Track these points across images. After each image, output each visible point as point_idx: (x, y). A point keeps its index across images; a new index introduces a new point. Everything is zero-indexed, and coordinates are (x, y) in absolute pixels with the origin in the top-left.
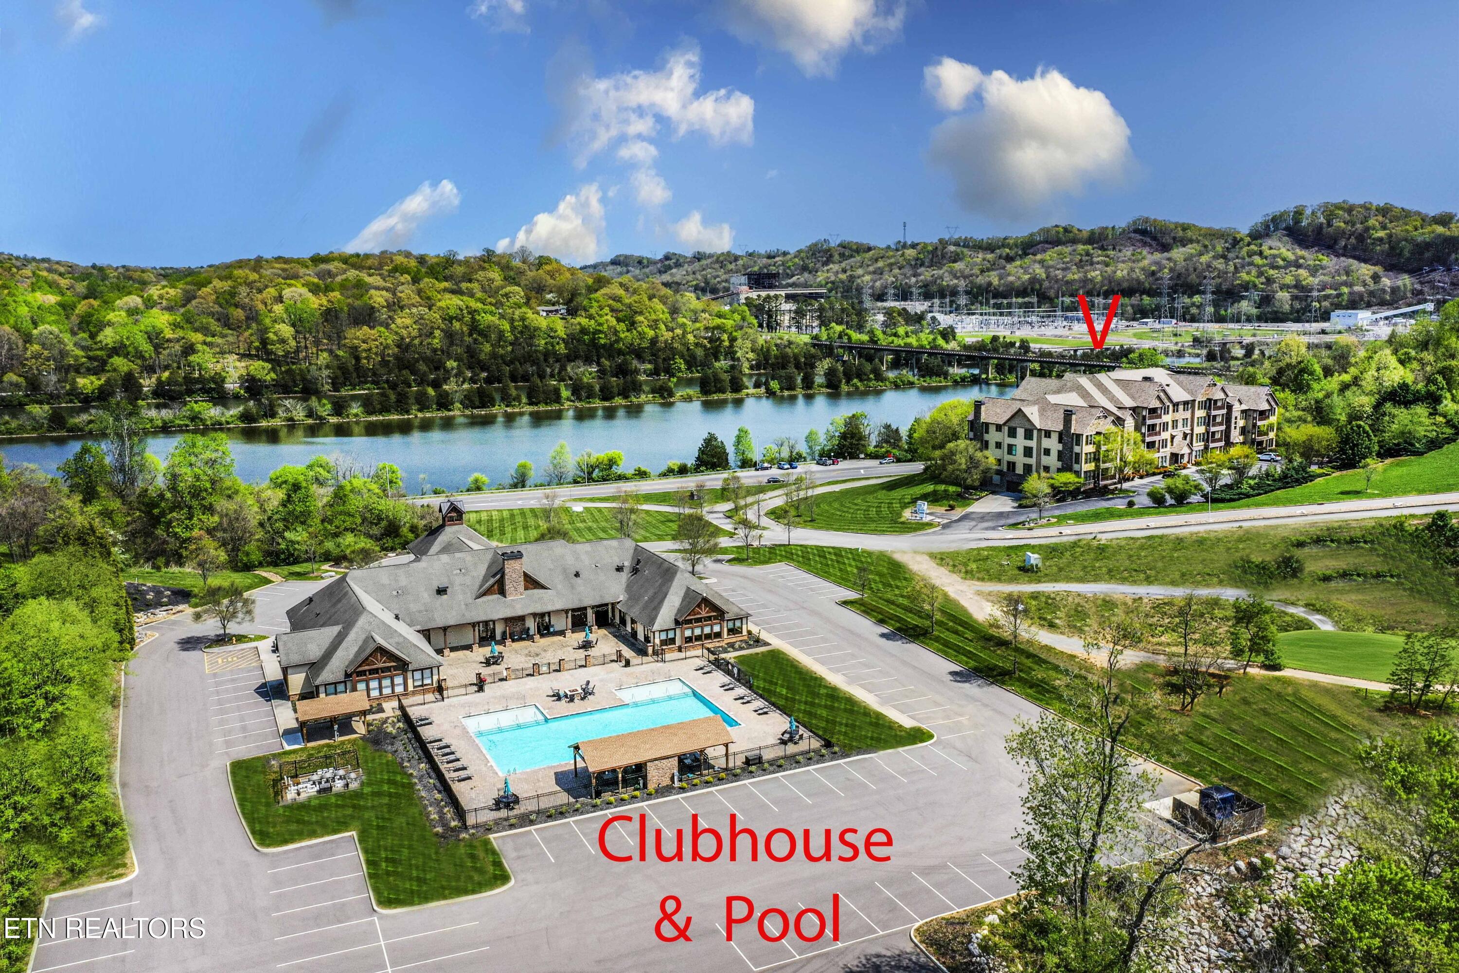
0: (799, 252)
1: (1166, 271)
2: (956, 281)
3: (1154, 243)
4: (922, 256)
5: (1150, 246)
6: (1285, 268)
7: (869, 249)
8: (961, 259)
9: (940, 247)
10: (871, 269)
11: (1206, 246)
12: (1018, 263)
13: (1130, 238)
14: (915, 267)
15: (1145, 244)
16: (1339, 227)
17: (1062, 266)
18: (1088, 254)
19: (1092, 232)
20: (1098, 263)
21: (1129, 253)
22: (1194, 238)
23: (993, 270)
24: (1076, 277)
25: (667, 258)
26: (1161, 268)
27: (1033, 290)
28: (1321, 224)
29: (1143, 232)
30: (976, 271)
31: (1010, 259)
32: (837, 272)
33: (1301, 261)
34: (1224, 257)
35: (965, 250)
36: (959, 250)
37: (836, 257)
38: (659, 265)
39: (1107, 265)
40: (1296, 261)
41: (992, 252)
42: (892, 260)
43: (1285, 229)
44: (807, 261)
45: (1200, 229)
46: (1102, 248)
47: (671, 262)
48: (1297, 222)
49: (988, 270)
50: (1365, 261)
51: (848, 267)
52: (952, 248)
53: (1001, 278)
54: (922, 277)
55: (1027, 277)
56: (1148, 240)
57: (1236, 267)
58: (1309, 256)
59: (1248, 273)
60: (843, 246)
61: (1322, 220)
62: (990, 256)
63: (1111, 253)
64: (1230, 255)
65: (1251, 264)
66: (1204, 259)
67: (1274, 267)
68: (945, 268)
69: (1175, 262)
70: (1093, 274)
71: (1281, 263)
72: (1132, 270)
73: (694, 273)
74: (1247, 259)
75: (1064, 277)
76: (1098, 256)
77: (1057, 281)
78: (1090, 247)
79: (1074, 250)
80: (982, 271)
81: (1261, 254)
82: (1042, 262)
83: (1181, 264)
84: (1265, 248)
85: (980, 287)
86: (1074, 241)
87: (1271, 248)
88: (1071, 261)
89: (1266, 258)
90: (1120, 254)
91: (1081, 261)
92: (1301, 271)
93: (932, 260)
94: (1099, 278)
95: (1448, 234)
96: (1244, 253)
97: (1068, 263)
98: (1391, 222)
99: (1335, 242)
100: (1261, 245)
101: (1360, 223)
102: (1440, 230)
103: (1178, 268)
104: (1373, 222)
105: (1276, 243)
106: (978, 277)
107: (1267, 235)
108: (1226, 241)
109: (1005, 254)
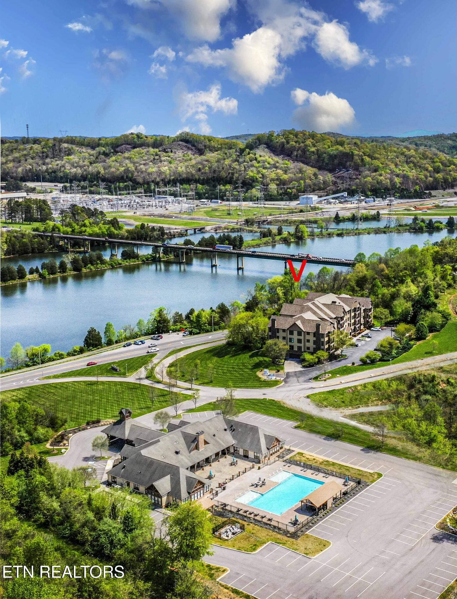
1: (207, 168)
2: (75, 170)
3: (194, 149)
4: (47, 150)
5: (192, 150)
6: (270, 168)
8: (74, 153)
9: (57, 144)
11: (226, 153)
12: (113, 158)
13: (179, 144)
14: (43, 158)
15: (189, 148)
16: (292, 144)
17: (143, 162)
18: (157, 155)
19: (156, 139)
21: (181, 154)
22: (217, 146)
23: (98, 162)
24: (154, 170)
26: (204, 166)
27: (127, 177)
28: (283, 142)
29: (187, 141)
30: (86, 163)
31: (106, 155)
33: (277, 164)
34: (237, 160)
35: (74, 147)
36: (70, 146)
39: (170, 163)
40: (274, 165)
41: (94, 149)
43: (266, 143)
45: (218, 140)
46: (165, 151)
48: (271, 139)
49: (94, 162)
50: (307, 164)
52: (66, 145)
53: (105, 169)
54: (50, 166)
55: (122, 169)
56: (191, 146)
57: (245, 167)
58: (281, 161)
59: (252, 171)
61: (283, 140)
62: (93, 152)
63: (171, 154)
64: (241, 160)
65: (252, 166)
66: (227, 162)
67: (265, 168)
68: (64, 159)
69: (211, 163)
70: (164, 169)
71: (268, 166)
72: (187, 166)
74: (250, 163)
75: (146, 170)
76: (165, 156)
77: (142, 172)
78: (157, 150)
79: (148, 152)
80: (91, 163)
82: (129, 158)
83: (215, 165)
84: (257, 156)
85: (92, 174)
86: (147, 145)
87: (260, 156)
88: (148, 159)
89: (259, 162)
90: (177, 155)
91: (154, 159)
92: (279, 171)
93: (53, 153)
94: (168, 171)
95: (344, 150)
96: (247, 158)
97: (145, 160)
98: (317, 143)
99: (292, 153)
100: (255, 155)
101: (303, 142)
102: (341, 148)
103: (213, 167)
104: (308, 142)
105: (262, 154)
106: (89, 167)
107: (257, 146)
108: (237, 151)
109: (102, 151)
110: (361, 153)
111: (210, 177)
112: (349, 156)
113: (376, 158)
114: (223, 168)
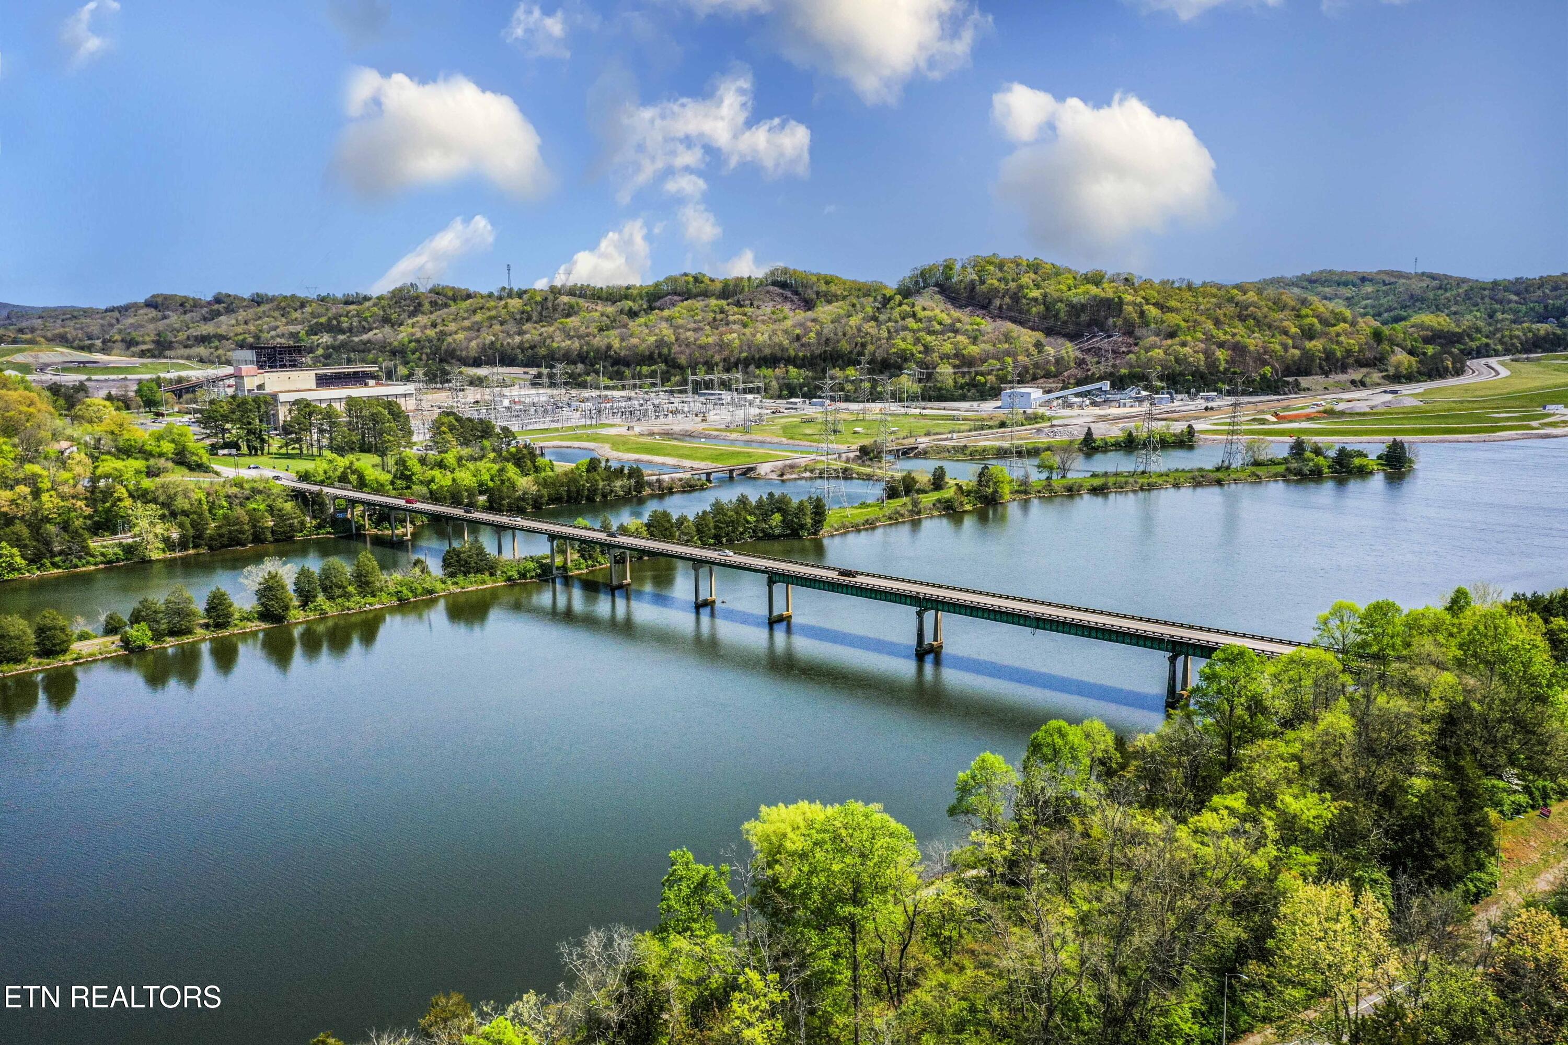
0: (380, 298)
1: (812, 335)
2: (569, 342)
3: (796, 299)
4: (528, 308)
5: (792, 301)
6: (942, 333)
7: (469, 296)
8: (576, 313)
9: (551, 297)
10: (467, 323)
11: (854, 305)
12: (642, 320)
13: (768, 292)
14: (520, 322)
15: (786, 299)
16: (992, 285)
17: (693, 325)
18: (722, 312)
19: (726, 284)
20: (735, 322)
21: (768, 310)
22: (839, 293)
23: (613, 328)
24: (710, 340)
25: (218, 300)
26: (807, 331)
27: (660, 355)
28: (973, 281)
29: (783, 285)
30: (593, 329)
31: (633, 314)
32: (425, 327)
33: (958, 325)
34: (875, 318)
35: (581, 302)
36: (573, 300)
37: (427, 306)
38: (205, 311)
39: (745, 326)
40: (952, 325)
41: (613, 304)
42: (493, 313)
43: (937, 285)
44: (389, 311)
45: (845, 283)
46: (738, 304)
47: (221, 307)
48: (948, 278)
49: (608, 328)
50: (1022, 323)
51: (439, 321)
52: (565, 299)
53: (622, 340)
54: (528, 336)
55: (652, 339)
56: (789, 294)
57: (889, 332)
58: (966, 318)
59: (904, 340)
60: (436, 291)
61: (974, 276)
62: (610, 309)
63: (749, 310)
64: (882, 317)
65: (905, 328)
66: (854, 321)
67: (931, 332)
68: (556, 324)
69: (821, 323)
70: (730, 337)
71: (938, 327)
72: (774, 332)
73: (246, 323)
74: (901, 323)
75: (696, 340)
76: (735, 315)
77: (688, 345)
78: (724, 302)
79: (707, 306)
80: (601, 330)
82: (669, 319)
83: (828, 329)
84: (917, 308)
85: (597, 351)
86: (705, 294)
87: (924, 309)
88: (704, 319)
89: (920, 320)
90: (760, 312)
91: (715, 319)
92: (960, 338)
93: (541, 314)
94: (737, 341)
95: (1103, 295)
96: (896, 314)
97: (700, 322)
98: (1044, 280)
99: (990, 302)
100: (913, 306)
101: (1013, 280)
102: (1094, 290)
103: (825, 331)
104: (1026, 279)
105: (928, 303)
106: (595, 337)
107: (918, 292)
108: (875, 300)
109: (627, 308)
110: (1139, 300)
111: (818, 352)
112: (1113, 306)
113: (1171, 310)
114: (844, 335)
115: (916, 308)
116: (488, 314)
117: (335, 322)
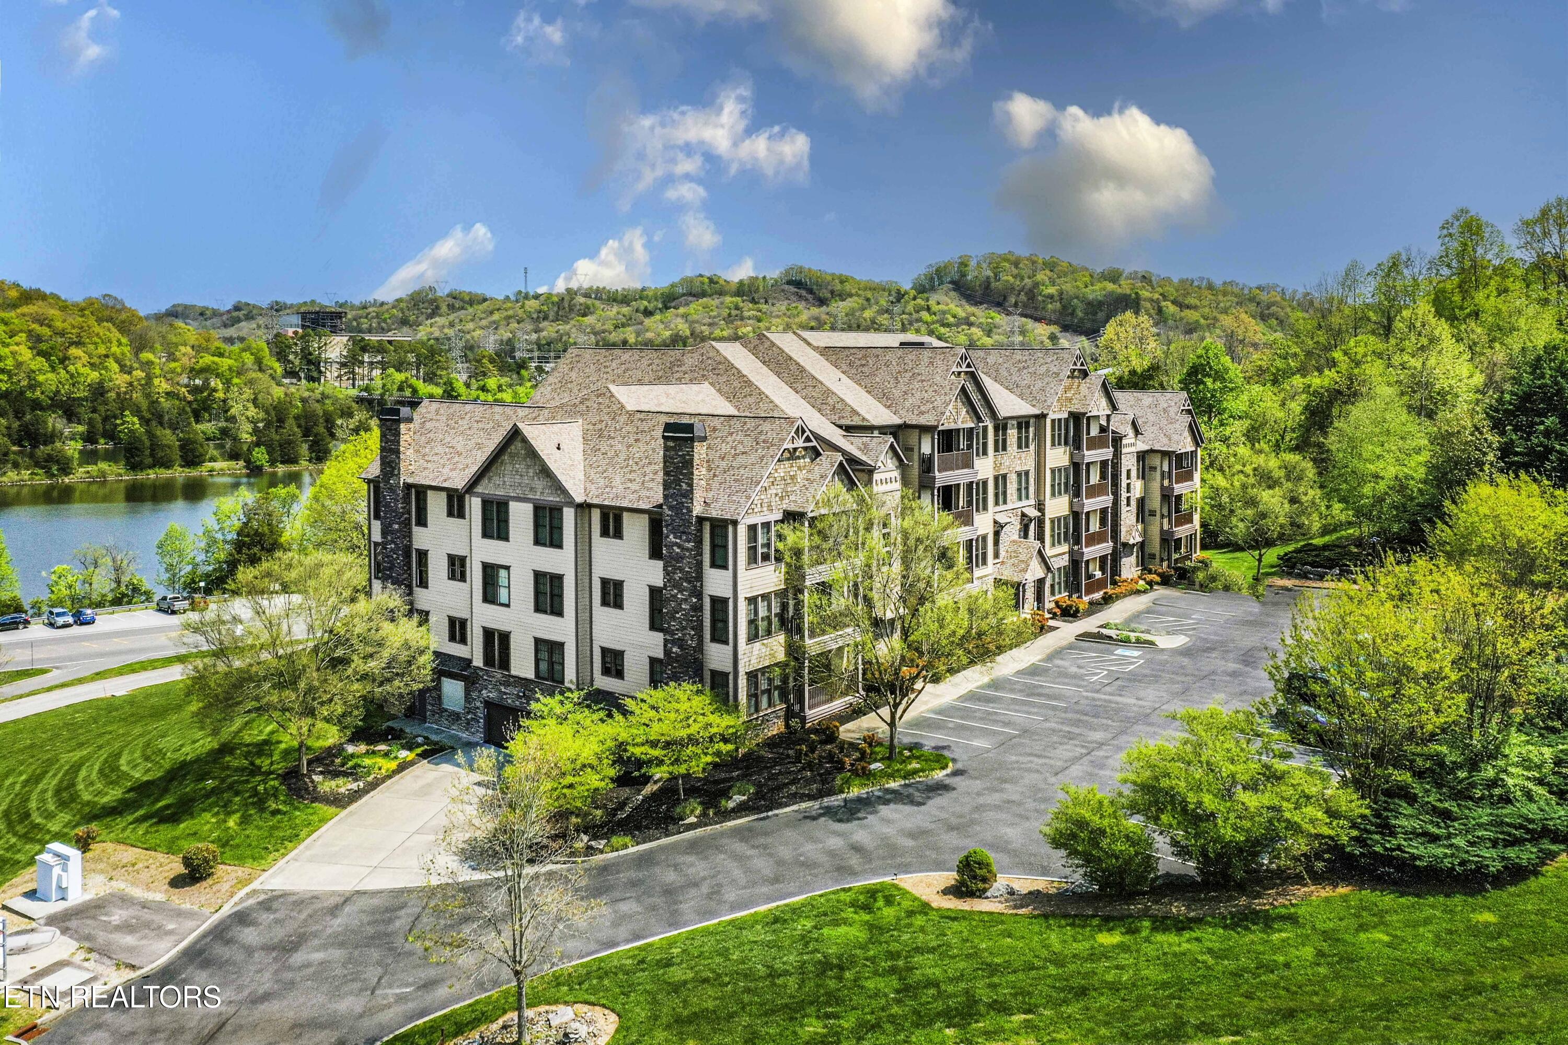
0: (399, 301)
3: (809, 297)
4: (545, 308)
5: (806, 300)
6: (957, 325)
7: (485, 300)
8: (591, 313)
9: (567, 298)
10: (484, 323)
11: (868, 300)
12: (658, 317)
13: (783, 291)
14: (536, 321)
15: (801, 297)
16: (1007, 281)
17: (707, 320)
18: (737, 308)
19: (741, 283)
20: (749, 318)
21: (783, 308)
22: (853, 291)
23: (629, 325)
24: (725, 333)
25: (237, 308)
28: (988, 278)
29: (798, 284)
30: (609, 326)
31: (648, 313)
32: (443, 327)
33: (972, 319)
34: (889, 312)
35: (597, 303)
36: (589, 302)
37: (444, 308)
38: (225, 318)
39: (759, 321)
40: (968, 318)
41: (628, 305)
42: (510, 313)
43: (952, 282)
44: (407, 313)
45: (859, 283)
46: (753, 301)
47: (241, 314)
48: (964, 275)
49: (623, 325)
50: (1037, 319)
51: (457, 321)
52: (582, 300)
53: (638, 334)
54: (544, 334)
55: (668, 333)
56: (804, 293)
57: (903, 324)
58: (981, 314)
59: (917, 331)
60: (454, 295)
61: (989, 273)
62: (625, 310)
63: (764, 307)
64: (896, 309)
65: (919, 320)
66: (869, 315)
67: (944, 324)
68: (572, 322)
69: (836, 317)
70: (744, 330)
71: (952, 320)
72: (789, 327)
74: (916, 316)
75: (711, 335)
76: (749, 310)
77: (703, 339)
78: (739, 299)
79: (722, 303)
80: (616, 327)
81: (928, 309)
82: (685, 316)
83: (844, 322)
84: (932, 302)
86: (721, 293)
87: (938, 303)
88: (719, 315)
89: (935, 314)
90: (775, 309)
91: (730, 315)
92: (974, 330)
93: (557, 313)
95: (1119, 291)
96: (910, 307)
97: (714, 318)
98: (1059, 277)
99: (1005, 298)
100: (928, 300)
101: (1029, 277)
102: (1111, 287)
104: (1041, 277)
105: (943, 298)
106: (610, 333)
107: (933, 289)
108: (890, 295)
109: (642, 308)
110: (1156, 296)
112: (1131, 302)
113: (1189, 307)
115: (930, 302)
116: (505, 314)
117: (355, 324)
